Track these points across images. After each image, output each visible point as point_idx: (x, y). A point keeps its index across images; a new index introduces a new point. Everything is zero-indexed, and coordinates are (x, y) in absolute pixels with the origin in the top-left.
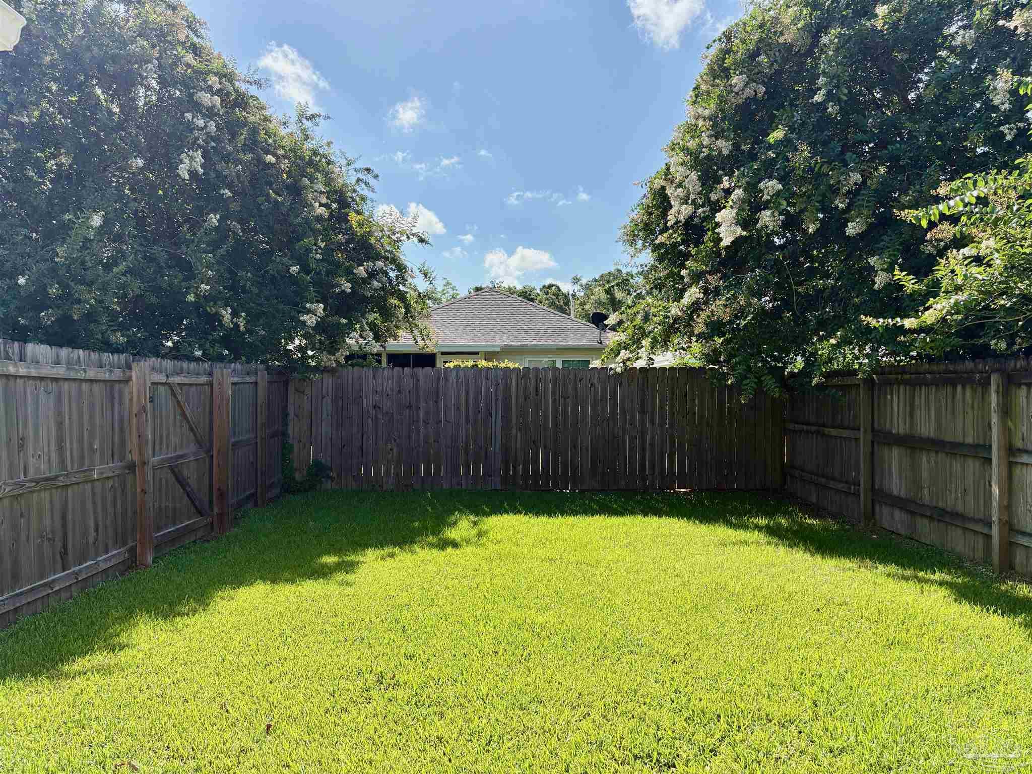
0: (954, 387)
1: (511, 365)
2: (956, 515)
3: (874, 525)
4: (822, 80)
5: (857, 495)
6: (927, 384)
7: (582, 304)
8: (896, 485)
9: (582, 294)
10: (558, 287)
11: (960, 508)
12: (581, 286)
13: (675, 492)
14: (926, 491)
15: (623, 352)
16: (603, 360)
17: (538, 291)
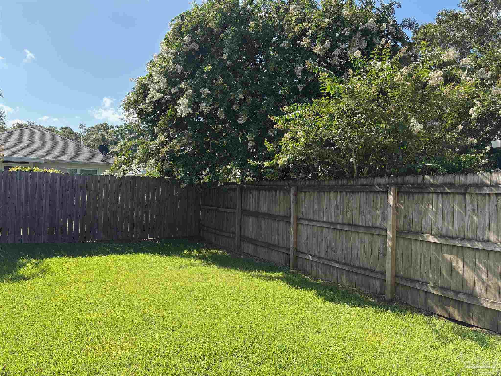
0: (276, 191)
1: (55, 171)
2: (274, 245)
3: (241, 251)
4: (225, 49)
5: (234, 238)
6: (265, 190)
7: (86, 139)
8: (251, 234)
9: (85, 134)
10: (71, 129)
11: (276, 243)
12: (85, 129)
13: (148, 240)
14: (263, 236)
15: (123, 166)
16: (111, 170)
17: (59, 130)
